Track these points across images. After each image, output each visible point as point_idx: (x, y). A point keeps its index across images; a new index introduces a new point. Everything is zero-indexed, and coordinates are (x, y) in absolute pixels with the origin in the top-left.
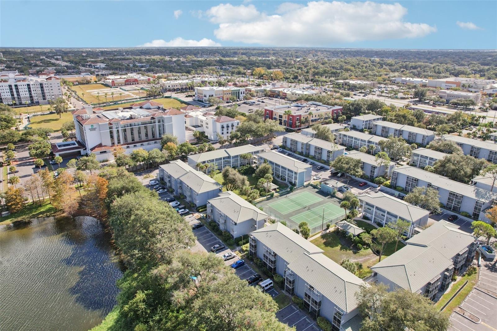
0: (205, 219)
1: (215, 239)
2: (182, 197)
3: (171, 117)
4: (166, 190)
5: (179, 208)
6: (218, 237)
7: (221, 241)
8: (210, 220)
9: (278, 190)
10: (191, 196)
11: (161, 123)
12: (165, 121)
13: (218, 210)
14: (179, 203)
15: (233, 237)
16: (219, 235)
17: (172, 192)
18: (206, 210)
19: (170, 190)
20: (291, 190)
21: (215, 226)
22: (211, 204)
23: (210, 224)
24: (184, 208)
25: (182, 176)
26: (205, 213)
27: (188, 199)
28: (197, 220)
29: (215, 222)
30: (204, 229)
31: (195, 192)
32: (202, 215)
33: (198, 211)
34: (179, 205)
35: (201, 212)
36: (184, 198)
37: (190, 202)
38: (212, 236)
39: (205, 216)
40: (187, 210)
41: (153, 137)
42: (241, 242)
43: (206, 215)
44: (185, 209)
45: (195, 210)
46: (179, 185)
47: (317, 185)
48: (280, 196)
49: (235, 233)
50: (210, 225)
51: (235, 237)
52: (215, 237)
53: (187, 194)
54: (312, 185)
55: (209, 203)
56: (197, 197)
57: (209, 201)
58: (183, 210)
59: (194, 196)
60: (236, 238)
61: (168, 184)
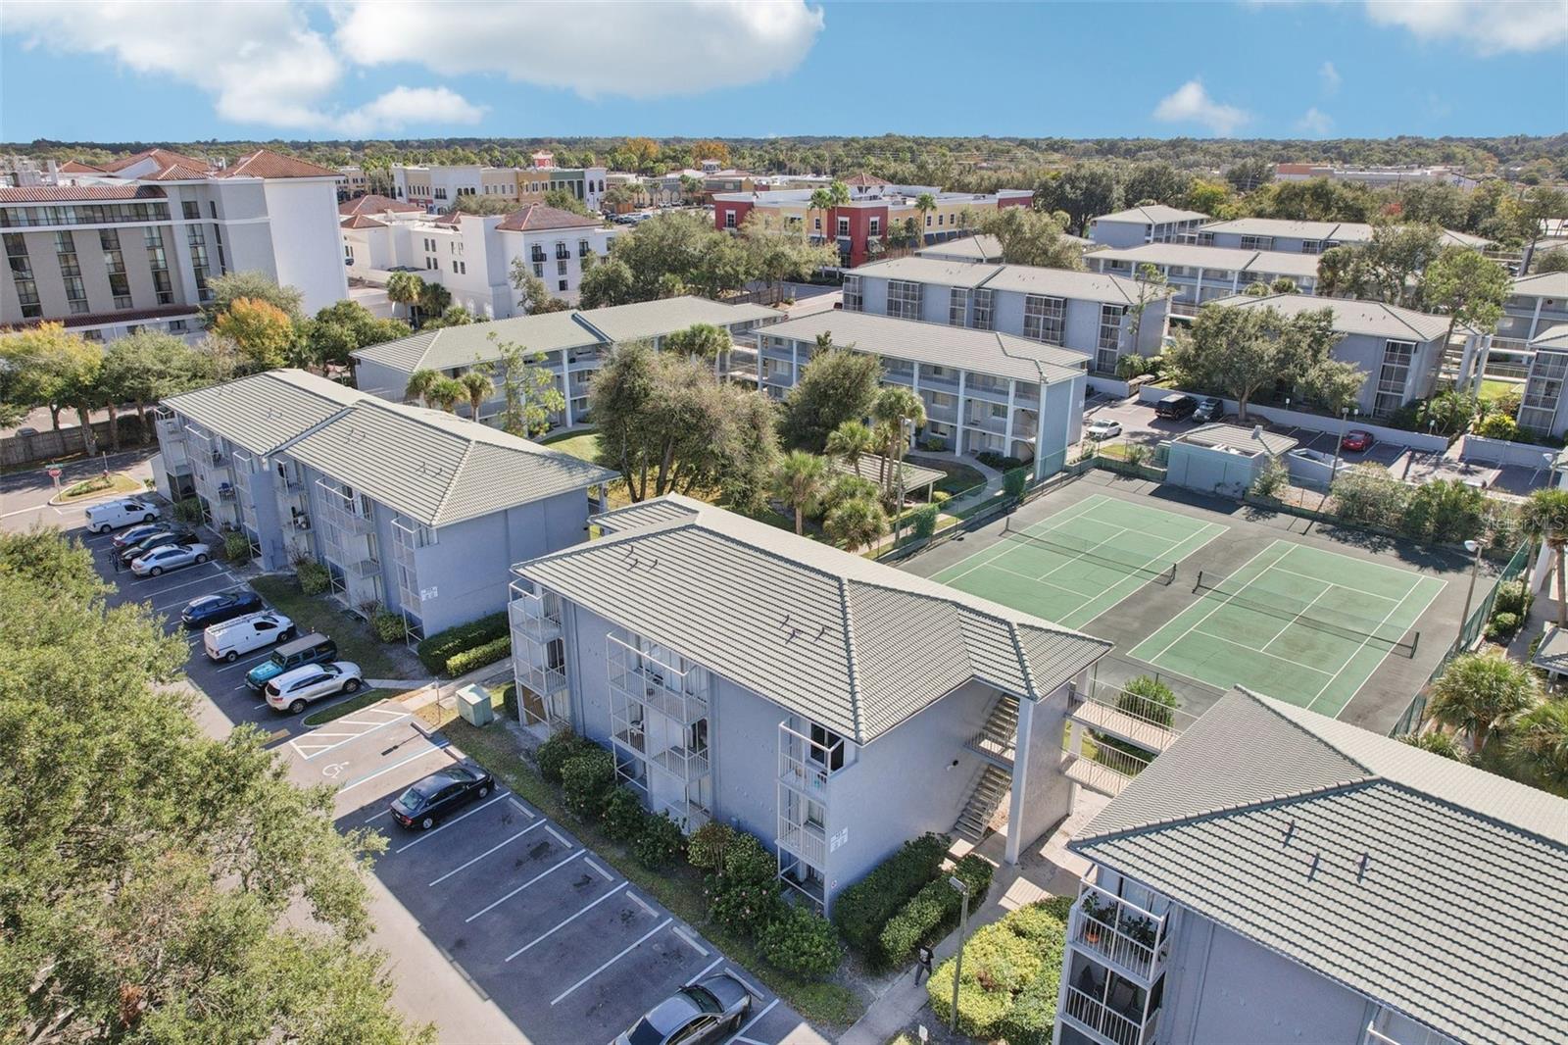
0: (499, 728)
1: (630, 919)
2: (310, 582)
3: (261, 185)
4: (197, 549)
5: (278, 659)
6: (648, 893)
7: (686, 935)
8: (543, 733)
9: (942, 495)
10: (374, 567)
11: (206, 220)
12: (226, 205)
13: (623, 633)
14: (284, 623)
15: (813, 880)
16: (652, 868)
17: (243, 558)
18: (506, 652)
19: (232, 545)
20: (1015, 496)
21: (605, 781)
22: (550, 595)
23: (550, 766)
24: (325, 655)
25: (303, 435)
26: (492, 682)
27: (358, 590)
28: (436, 738)
29: (593, 745)
30: (506, 818)
31: (406, 520)
32: (474, 699)
33: (437, 670)
34: (290, 635)
35: (466, 670)
36: (326, 588)
37: (370, 607)
38: (586, 884)
39: (497, 699)
40: (349, 671)
41: (165, 298)
42: (900, 933)
43: (510, 697)
44: (326, 662)
45: (409, 665)
46: (286, 503)
47: (1134, 461)
48: (971, 527)
49: (837, 840)
50: (552, 777)
51: (831, 885)
52: (618, 889)
53: (347, 549)
54: (1103, 465)
55: (529, 586)
56: (420, 555)
57: (528, 572)
58: (312, 670)
59: (397, 555)
60: (845, 895)
61: (221, 512)
